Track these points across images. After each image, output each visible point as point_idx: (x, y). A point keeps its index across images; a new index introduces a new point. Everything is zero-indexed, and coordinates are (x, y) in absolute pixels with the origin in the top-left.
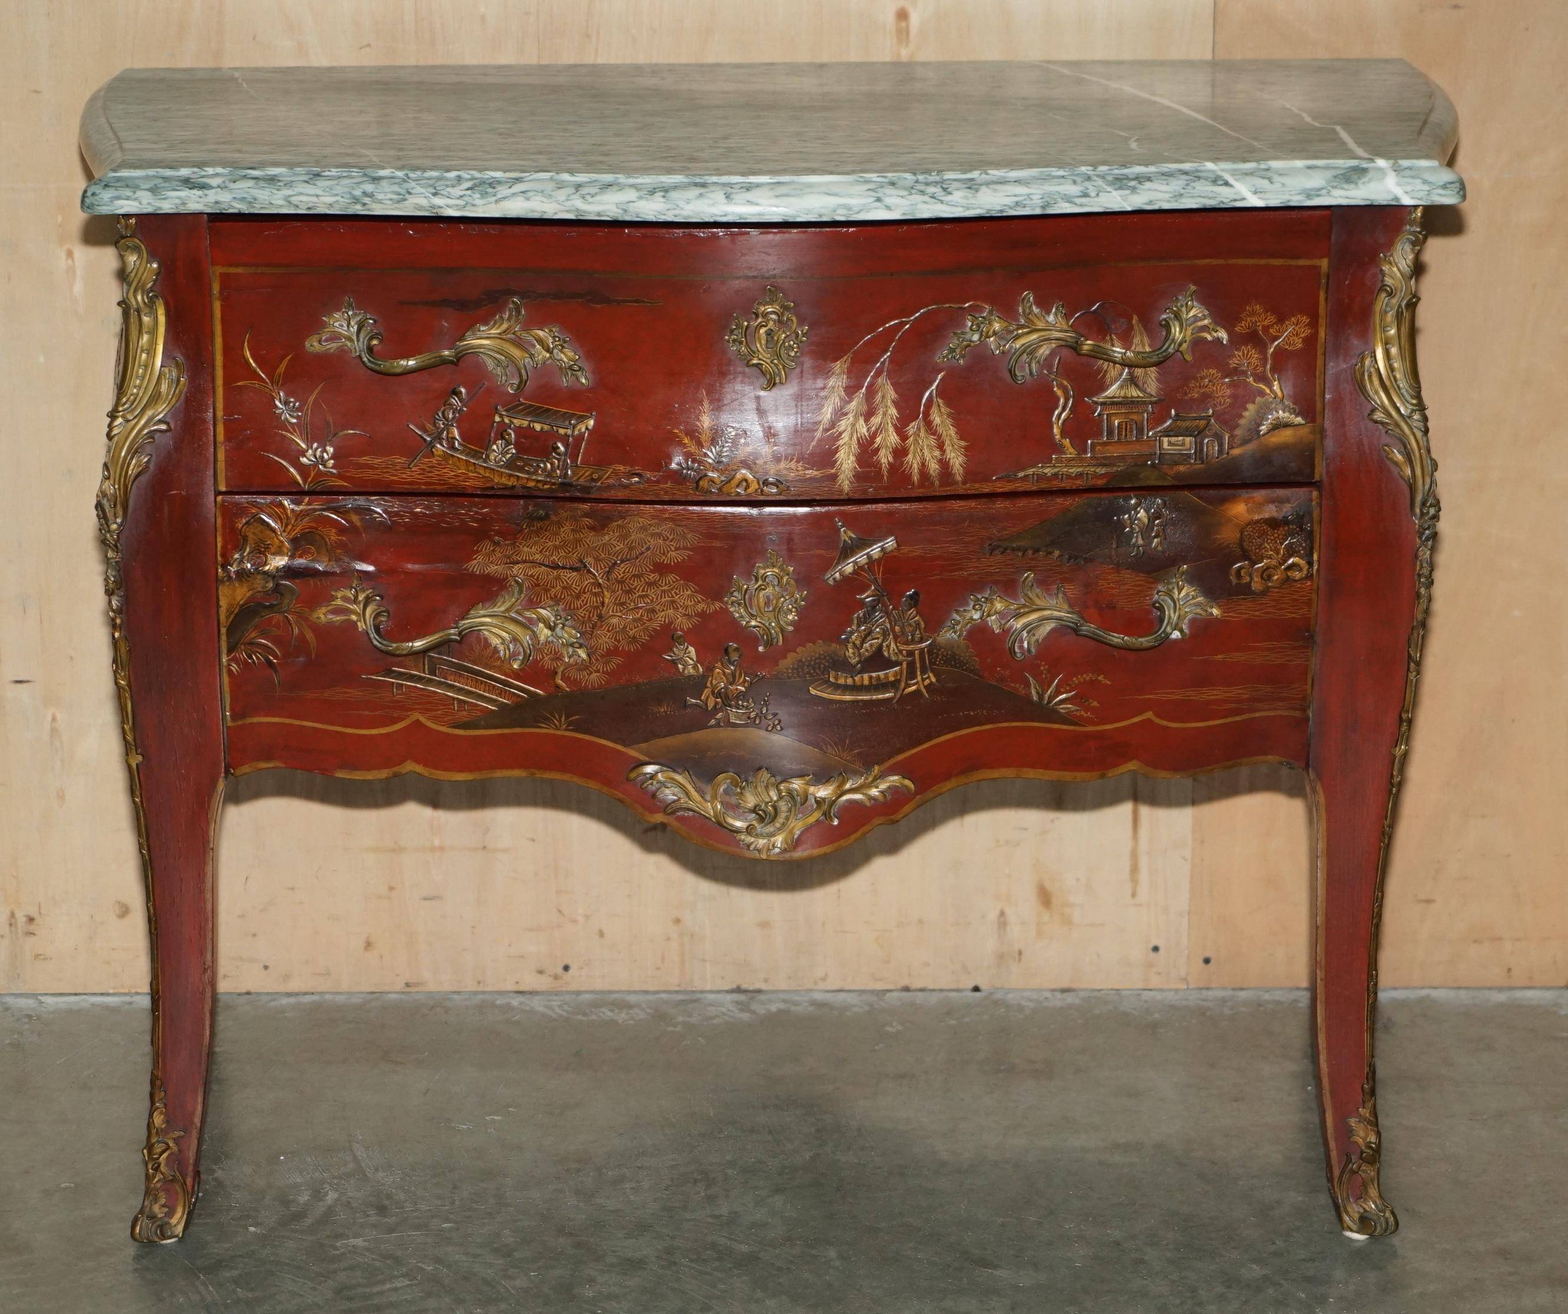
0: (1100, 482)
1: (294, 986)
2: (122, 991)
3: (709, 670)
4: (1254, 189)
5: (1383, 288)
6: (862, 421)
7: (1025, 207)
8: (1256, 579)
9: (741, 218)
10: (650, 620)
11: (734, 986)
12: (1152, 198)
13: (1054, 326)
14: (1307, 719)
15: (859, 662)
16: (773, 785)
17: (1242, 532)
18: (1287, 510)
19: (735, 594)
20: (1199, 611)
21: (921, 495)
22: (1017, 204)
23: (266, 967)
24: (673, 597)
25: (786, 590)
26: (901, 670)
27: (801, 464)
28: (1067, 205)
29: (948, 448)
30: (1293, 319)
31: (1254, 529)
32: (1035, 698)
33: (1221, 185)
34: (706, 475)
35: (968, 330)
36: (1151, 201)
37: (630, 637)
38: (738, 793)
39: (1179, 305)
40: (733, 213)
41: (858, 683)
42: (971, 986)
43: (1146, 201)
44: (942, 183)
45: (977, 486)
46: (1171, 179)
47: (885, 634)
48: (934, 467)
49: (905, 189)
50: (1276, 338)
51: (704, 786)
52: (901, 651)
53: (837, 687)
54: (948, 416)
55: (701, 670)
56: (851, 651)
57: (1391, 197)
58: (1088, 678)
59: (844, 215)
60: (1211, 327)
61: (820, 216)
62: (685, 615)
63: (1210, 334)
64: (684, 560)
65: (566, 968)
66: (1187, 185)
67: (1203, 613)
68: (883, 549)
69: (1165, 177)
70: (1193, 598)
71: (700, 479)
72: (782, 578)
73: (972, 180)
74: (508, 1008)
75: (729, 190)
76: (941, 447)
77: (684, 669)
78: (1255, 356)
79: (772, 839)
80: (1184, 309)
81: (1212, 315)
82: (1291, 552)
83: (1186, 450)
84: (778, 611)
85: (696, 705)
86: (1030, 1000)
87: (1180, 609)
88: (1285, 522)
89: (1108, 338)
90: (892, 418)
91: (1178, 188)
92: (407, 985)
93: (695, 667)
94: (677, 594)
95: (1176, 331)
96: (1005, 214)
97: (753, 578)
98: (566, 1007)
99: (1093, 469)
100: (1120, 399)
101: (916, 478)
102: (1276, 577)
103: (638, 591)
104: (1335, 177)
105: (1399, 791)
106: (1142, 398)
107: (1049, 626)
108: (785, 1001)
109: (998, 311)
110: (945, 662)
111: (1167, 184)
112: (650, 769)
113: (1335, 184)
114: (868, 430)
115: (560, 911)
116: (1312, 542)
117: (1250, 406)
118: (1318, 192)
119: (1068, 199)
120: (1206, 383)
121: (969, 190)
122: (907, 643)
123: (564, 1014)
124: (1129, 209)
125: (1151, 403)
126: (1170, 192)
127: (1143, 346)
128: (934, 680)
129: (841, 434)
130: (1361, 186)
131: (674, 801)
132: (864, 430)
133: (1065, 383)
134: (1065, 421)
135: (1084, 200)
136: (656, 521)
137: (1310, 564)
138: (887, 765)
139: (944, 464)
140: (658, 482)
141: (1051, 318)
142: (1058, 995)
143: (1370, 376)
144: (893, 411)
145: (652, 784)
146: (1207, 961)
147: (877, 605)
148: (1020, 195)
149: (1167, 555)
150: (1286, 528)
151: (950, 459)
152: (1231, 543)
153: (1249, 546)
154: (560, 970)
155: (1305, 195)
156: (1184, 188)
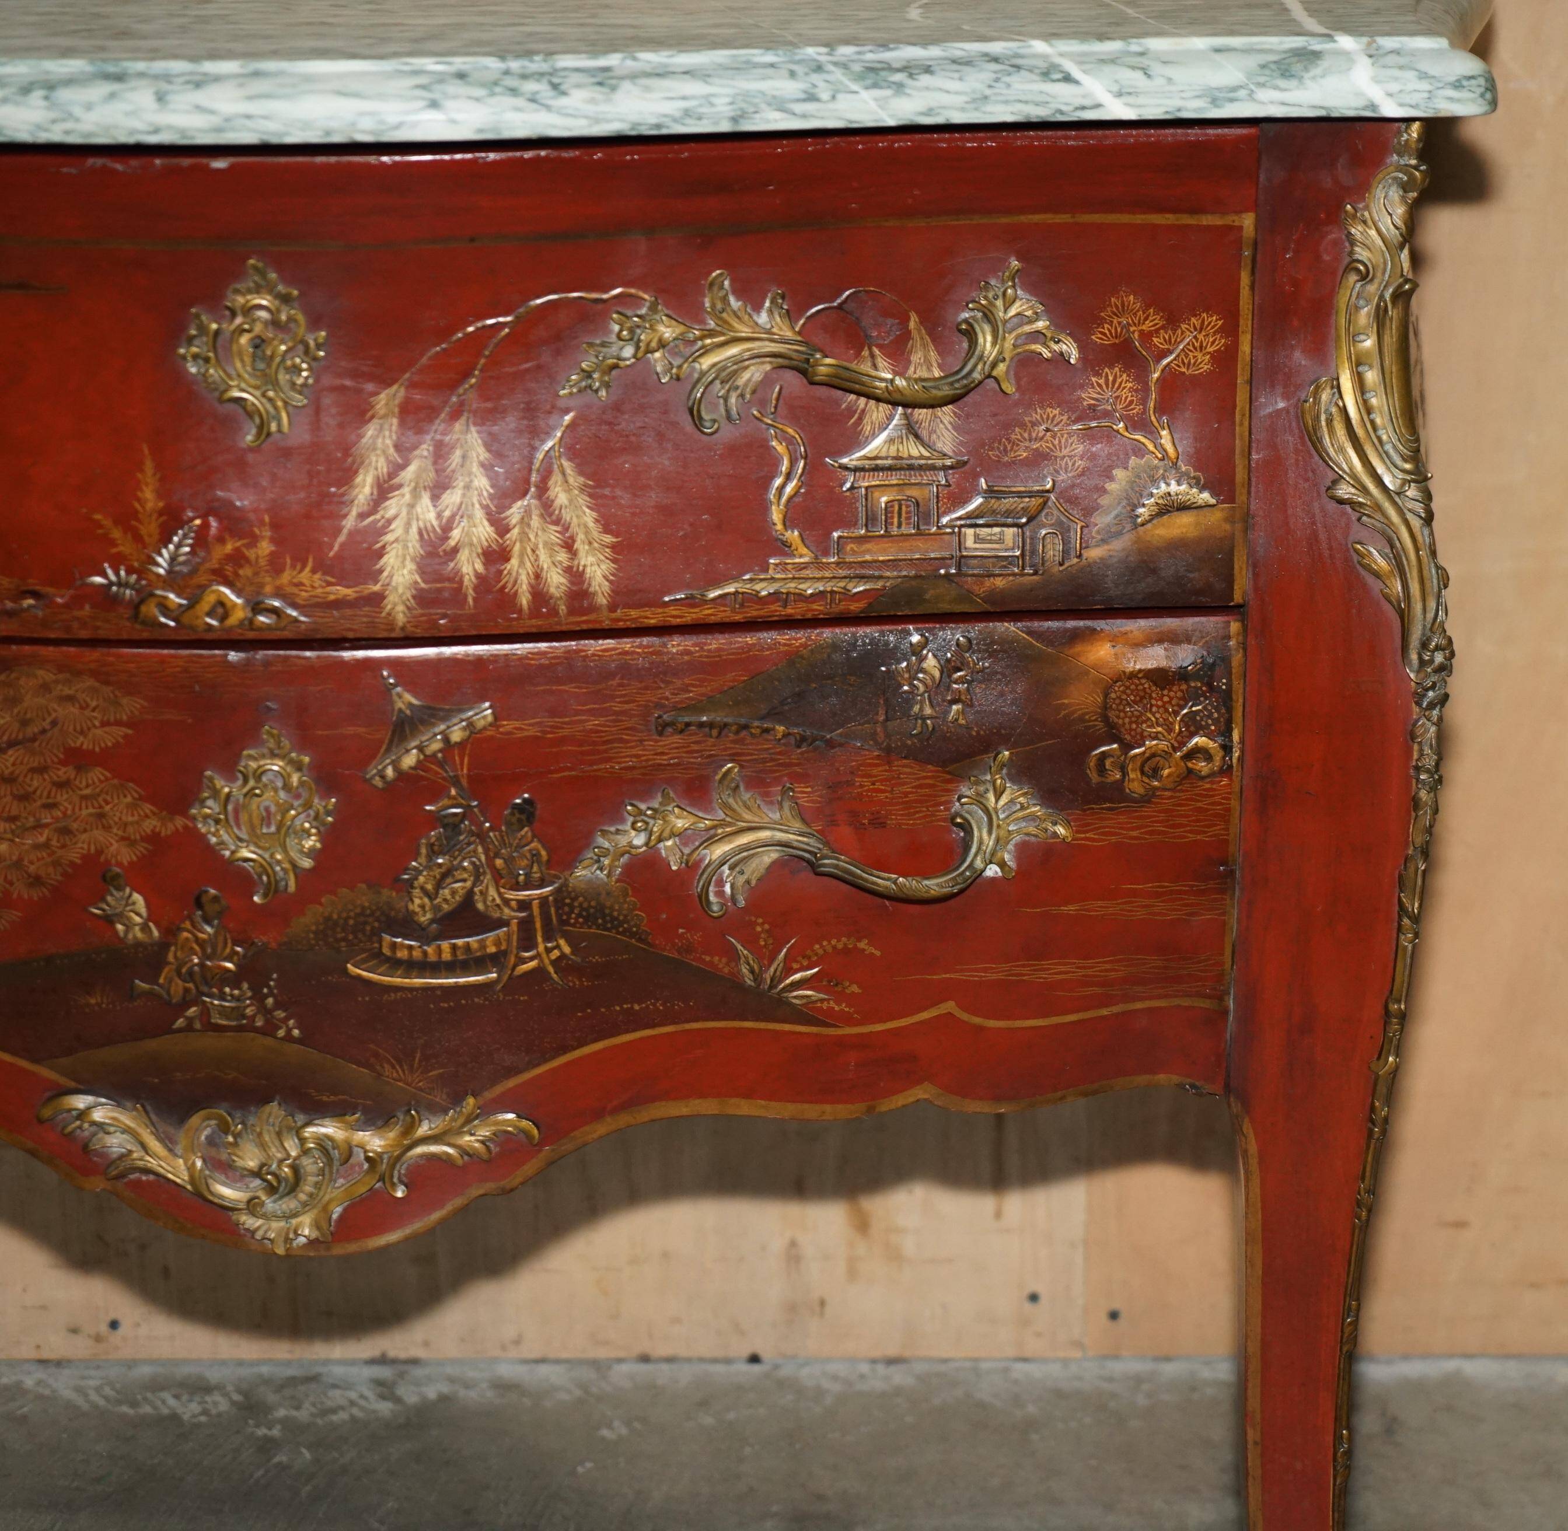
0: (855, 607)
3: (170, 932)
4: (1115, 88)
5: (1351, 267)
6: (426, 499)
7: (700, 118)
8: (1132, 776)
9: (184, 137)
10: (63, 846)
11: (377, 1354)
12: (933, 104)
13: (769, 332)
14: (1225, 1012)
15: (432, 921)
16: (290, 1129)
17: (1106, 695)
18: (1185, 656)
19: (210, 803)
20: (1032, 829)
21: (534, 630)
22: (687, 113)
24: (101, 807)
25: (298, 796)
26: (508, 935)
27: (318, 576)
28: (777, 115)
29: (582, 548)
30: (1193, 320)
31: (1127, 687)
32: (749, 981)
33: (1058, 80)
34: (152, 595)
35: (613, 338)
36: (931, 109)
37: (29, 876)
38: (230, 1144)
39: (990, 295)
40: (170, 127)
41: (432, 958)
42: (746, 1352)
43: (921, 110)
44: (551, 74)
45: (634, 613)
46: (966, 69)
47: (477, 874)
48: (556, 581)
49: (483, 85)
50: (1164, 354)
51: (171, 1130)
52: (507, 902)
53: (395, 964)
54: (582, 490)
55: (156, 933)
56: (417, 901)
57: (1361, 103)
58: (840, 946)
59: (371, 132)
60: (1049, 335)
61: (328, 133)
62: (123, 839)
63: (1048, 347)
64: (117, 745)
65: (114, 1325)
66: (997, 80)
67: (1042, 834)
68: (471, 725)
69: (955, 67)
70: (1023, 808)
71: (142, 601)
72: (289, 776)
73: (606, 69)
75: (164, 86)
76: (569, 545)
77: (126, 932)
78: (1127, 384)
79: (294, 1221)
80: (999, 303)
81: (1050, 312)
82: (1193, 725)
83: (1006, 550)
84: (284, 831)
85: (150, 994)
86: (835, 1378)
87: (999, 826)
88: (1182, 675)
89: (865, 353)
90: (480, 495)
91: (979, 86)
93: (145, 928)
94: (107, 803)
95: (986, 340)
96: (664, 131)
97: (240, 776)
98: (108, 1391)
99: (842, 584)
100: (889, 462)
101: (524, 600)
102: (1166, 772)
103: (41, 797)
104: (1263, 67)
105: (1384, 1132)
106: (928, 458)
107: (771, 856)
109: (667, 305)
110: (587, 919)
111: (961, 79)
112: (81, 1102)
113: (1262, 79)
114: (439, 516)
116: (1230, 710)
117: (1119, 473)
118: (1231, 93)
119: (780, 105)
120: (1041, 435)
121: (598, 88)
122: (517, 887)
123: (102, 1402)
124: (891, 122)
125: (945, 468)
126: (966, 94)
127: (929, 369)
128: (567, 950)
129: (389, 522)
130: (1308, 83)
131: (122, 1157)
132: (431, 516)
133: (790, 431)
134: (790, 499)
135: (810, 107)
136: (68, 675)
137: (1227, 749)
138: (489, 1095)
139: (576, 575)
140: (66, 606)
141: (763, 318)
142: (881, 1368)
143: (1330, 422)
144: (482, 482)
145: (80, 1127)
146: (1114, 1316)
147: (462, 821)
148: (693, 97)
149: (974, 733)
150: (1184, 687)
151: (585, 566)
152: (1087, 713)
153: (1118, 717)
154: (104, 1328)
155: (1209, 100)
156: (990, 87)
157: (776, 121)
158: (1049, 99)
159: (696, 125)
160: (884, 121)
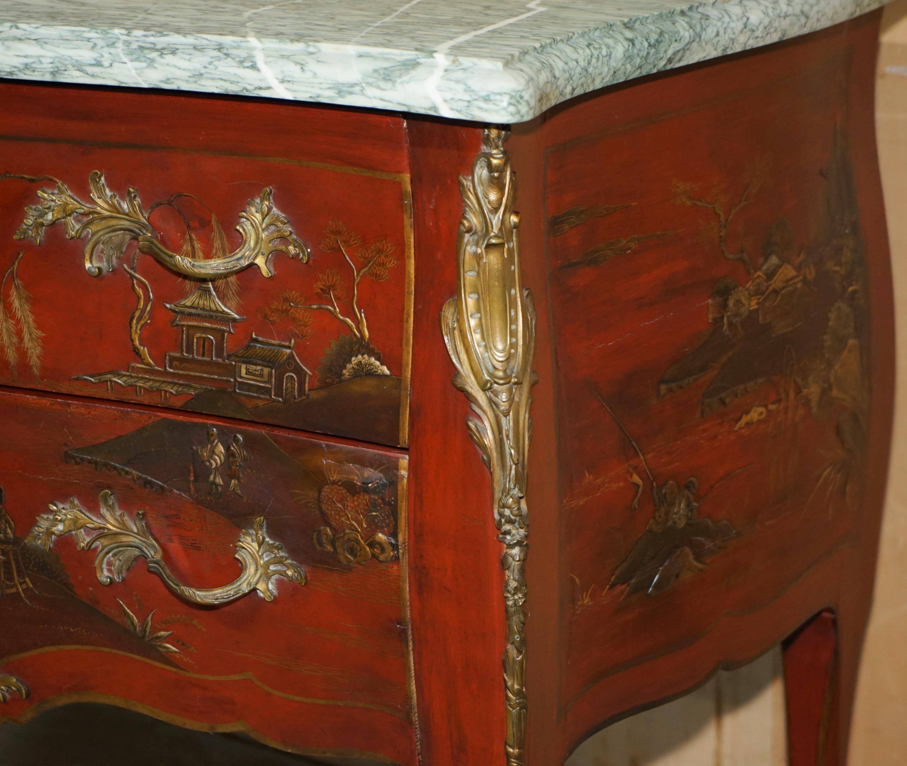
0: (178, 403)
4: (281, 77)
7: (34, 71)
12: (170, 76)
13: (128, 214)
17: (319, 493)
20: (283, 572)
22: (27, 66)
28: (78, 73)
29: (26, 337)
31: (332, 490)
33: (248, 67)
36: (168, 79)
43: (164, 79)
45: (53, 383)
48: (12, 356)
54: (27, 300)
57: (428, 105)
58: (182, 620)
60: (290, 240)
63: (289, 249)
69: (192, 51)
70: (276, 556)
76: (19, 334)
78: (340, 282)
80: (257, 215)
81: (293, 222)
87: (261, 566)
88: (365, 489)
89: (187, 236)
91: (198, 66)
95: (251, 239)
96: (15, 77)
99: (169, 387)
100: (198, 311)
104: (376, 71)
109: (68, 188)
110: (38, 569)
111: (191, 60)
113: (371, 80)
116: (396, 520)
117: (333, 343)
118: (350, 88)
124: (145, 85)
125: (233, 321)
126: (189, 70)
127: (224, 253)
128: (30, 585)
130: (398, 85)
133: (145, 281)
134: (143, 326)
135: (96, 70)
137: (396, 545)
139: (22, 353)
143: (454, 330)
148: (32, 57)
149: (245, 501)
150: (367, 497)
151: (27, 349)
152: (309, 502)
153: (328, 509)
155: (336, 91)
156: (205, 67)
157: (77, 77)
158: (239, 80)
159: (32, 75)
160: (141, 84)
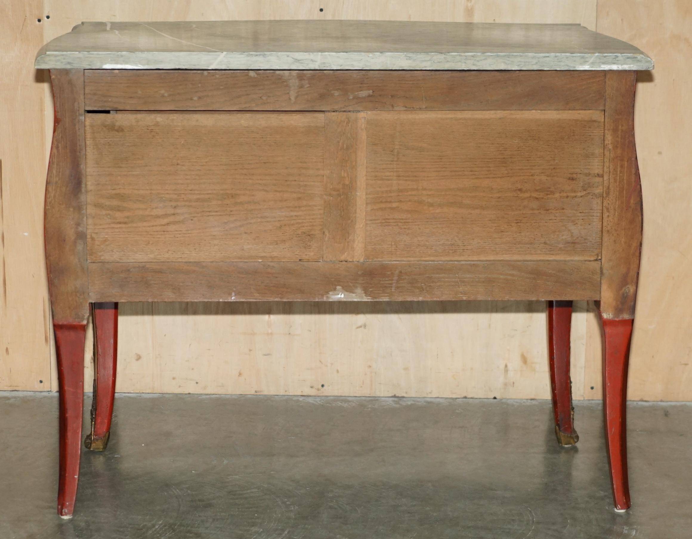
1: (208, 391)
2: (137, 392)
11: (393, 395)
23: (197, 383)
42: (493, 397)
65: (323, 386)
74: (298, 401)
86: (517, 402)
92: (256, 392)
98: (322, 401)
108: (414, 401)
115: (320, 361)
123: (321, 403)
142: (529, 401)
146: (592, 388)
154: (320, 387)
